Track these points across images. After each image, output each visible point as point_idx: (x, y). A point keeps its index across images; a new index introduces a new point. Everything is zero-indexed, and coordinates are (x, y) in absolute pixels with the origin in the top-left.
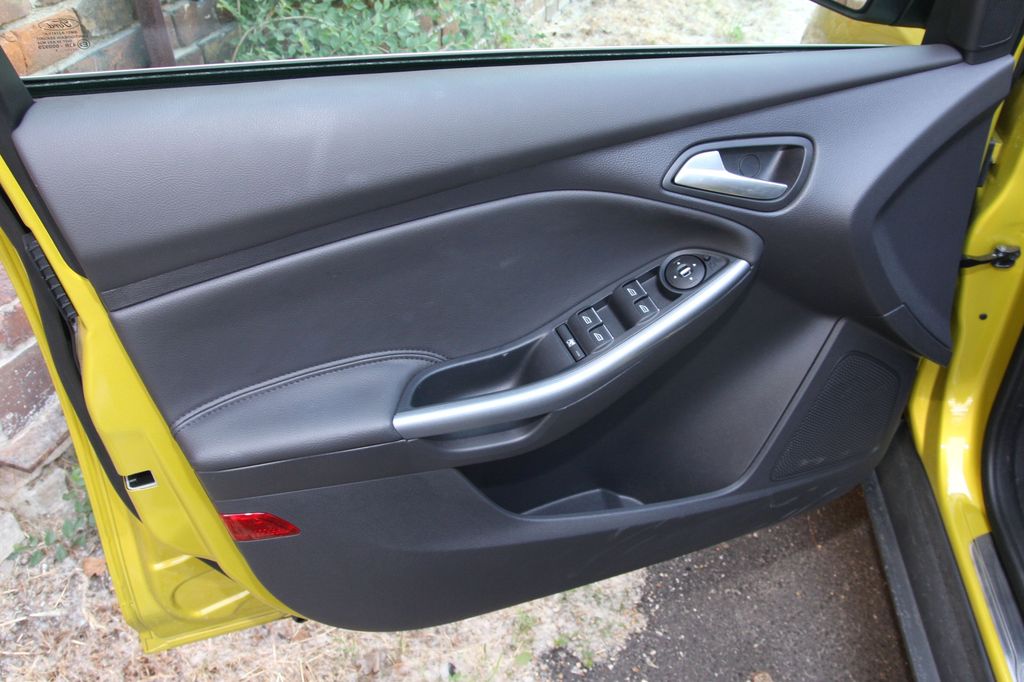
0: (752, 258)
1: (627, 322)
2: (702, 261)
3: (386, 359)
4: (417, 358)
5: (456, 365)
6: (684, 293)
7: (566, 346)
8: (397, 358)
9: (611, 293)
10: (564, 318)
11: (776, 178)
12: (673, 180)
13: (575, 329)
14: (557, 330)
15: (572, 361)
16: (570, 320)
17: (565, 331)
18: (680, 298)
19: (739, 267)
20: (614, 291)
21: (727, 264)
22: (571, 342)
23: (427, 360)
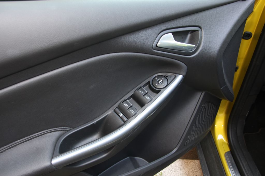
0: (184, 74)
1: (142, 104)
2: (166, 77)
3: (46, 134)
4: (59, 131)
5: (76, 131)
6: (162, 90)
7: (119, 116)
8: (50, 132)
9: (133, 93)
10: (116, 105)
11: (190, 42)
12: (157, 46)
13: (121, 109)
14: (114, 110)
15: (122, 122)
16: (119, 105)
17: (118, 110)
18: (160, 92)
19: (180, 78)
20: (134, 92)
21: (175, 77)
22: (121, 115)
23: (64, 130)
